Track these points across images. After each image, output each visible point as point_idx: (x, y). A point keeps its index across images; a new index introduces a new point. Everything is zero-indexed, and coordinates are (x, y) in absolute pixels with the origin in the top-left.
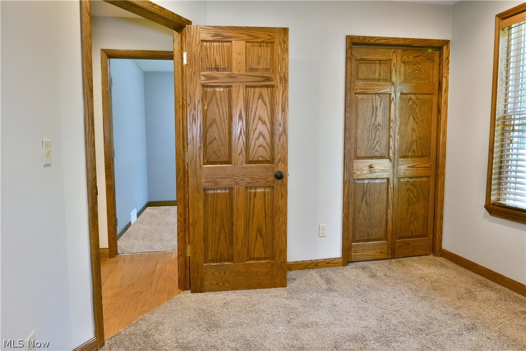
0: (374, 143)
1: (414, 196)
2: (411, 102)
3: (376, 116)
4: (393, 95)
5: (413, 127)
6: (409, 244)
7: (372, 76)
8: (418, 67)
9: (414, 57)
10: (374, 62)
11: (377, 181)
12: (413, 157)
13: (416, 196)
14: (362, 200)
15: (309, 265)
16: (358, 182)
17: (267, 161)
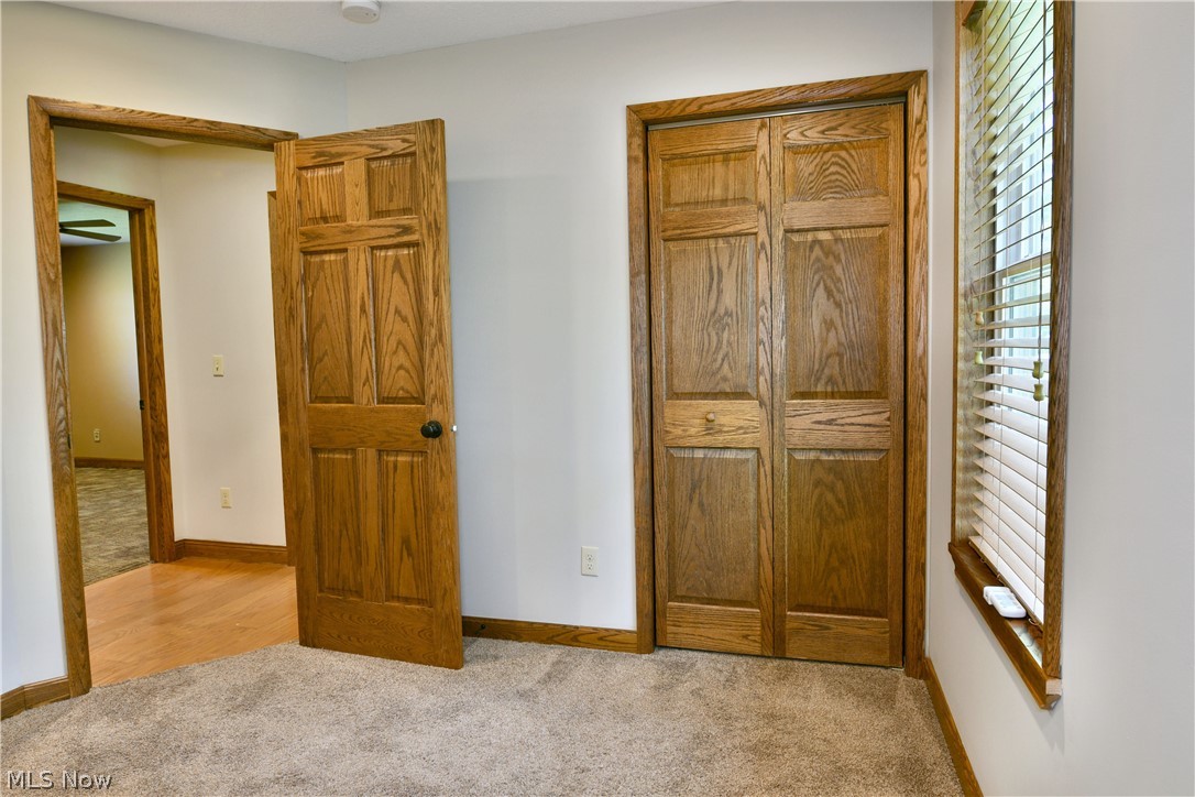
0: (715, 360)
1: (839, 501)
2: (817, 251)
3: (720, 292)
4: (763, 236)
5: (828, 318)
6: (828, 628)
7: (704, 194)
8: (840, 157)
9: (823, 132)
10: (710, 157)
11: (729, 455)
12: (833, 395)
13: (845, 503)
14: (691, 500)
15: (558, 635)
16: (677, 454)
17: (414, 398)
